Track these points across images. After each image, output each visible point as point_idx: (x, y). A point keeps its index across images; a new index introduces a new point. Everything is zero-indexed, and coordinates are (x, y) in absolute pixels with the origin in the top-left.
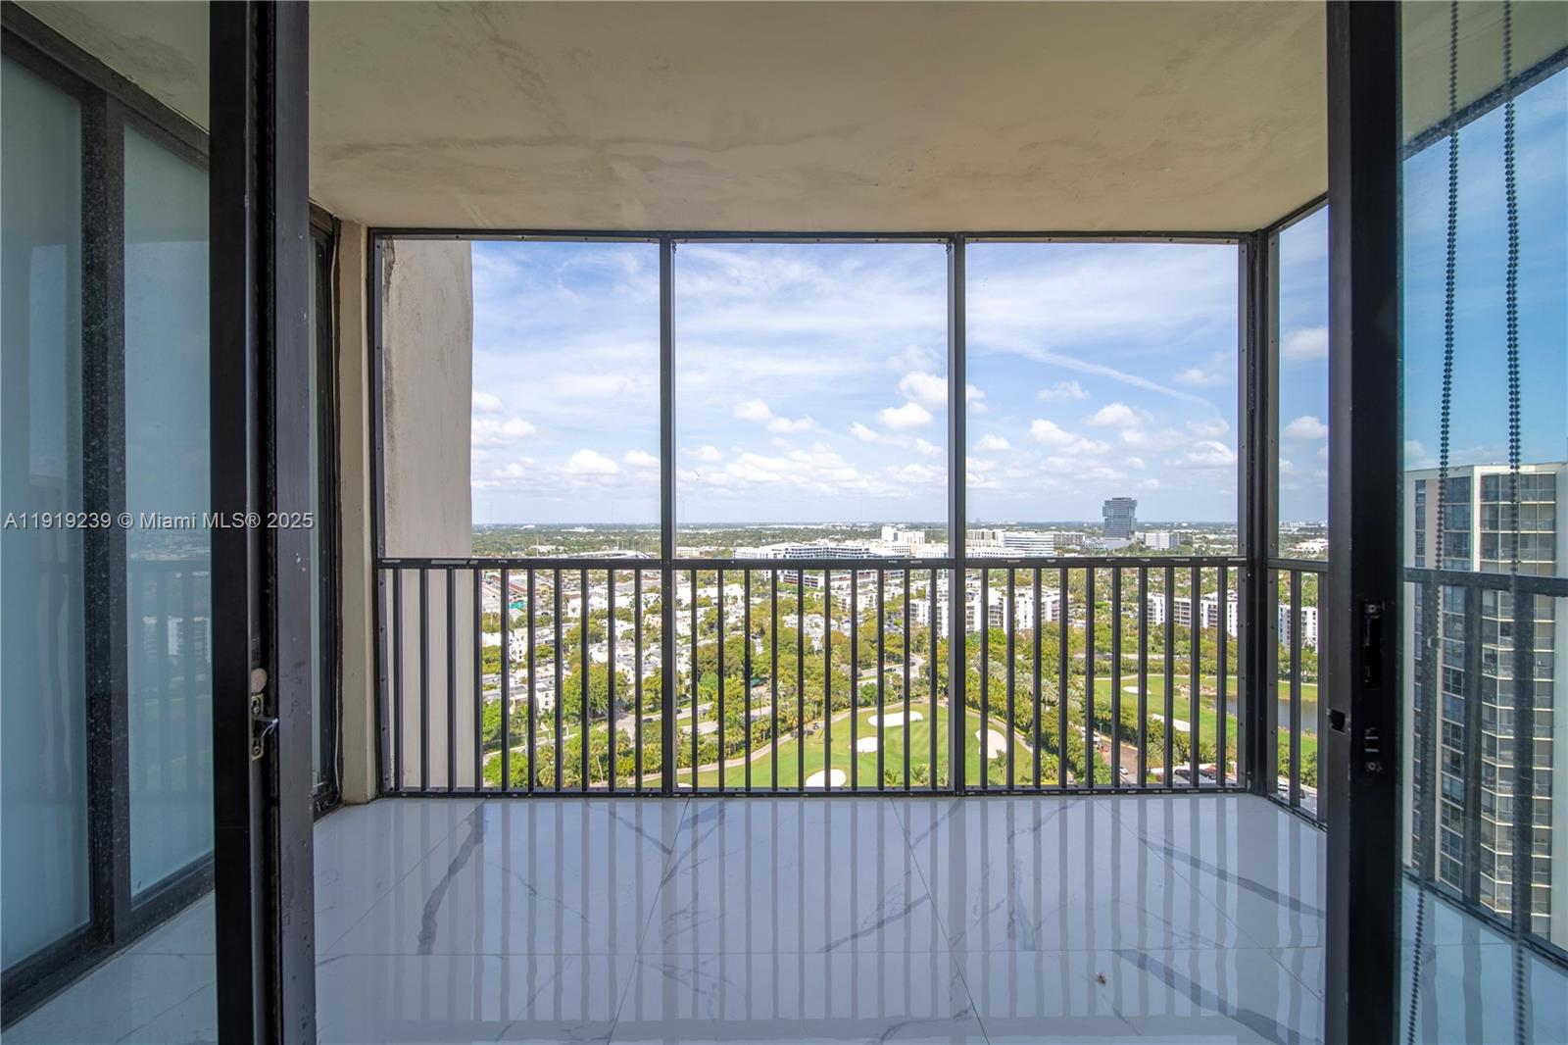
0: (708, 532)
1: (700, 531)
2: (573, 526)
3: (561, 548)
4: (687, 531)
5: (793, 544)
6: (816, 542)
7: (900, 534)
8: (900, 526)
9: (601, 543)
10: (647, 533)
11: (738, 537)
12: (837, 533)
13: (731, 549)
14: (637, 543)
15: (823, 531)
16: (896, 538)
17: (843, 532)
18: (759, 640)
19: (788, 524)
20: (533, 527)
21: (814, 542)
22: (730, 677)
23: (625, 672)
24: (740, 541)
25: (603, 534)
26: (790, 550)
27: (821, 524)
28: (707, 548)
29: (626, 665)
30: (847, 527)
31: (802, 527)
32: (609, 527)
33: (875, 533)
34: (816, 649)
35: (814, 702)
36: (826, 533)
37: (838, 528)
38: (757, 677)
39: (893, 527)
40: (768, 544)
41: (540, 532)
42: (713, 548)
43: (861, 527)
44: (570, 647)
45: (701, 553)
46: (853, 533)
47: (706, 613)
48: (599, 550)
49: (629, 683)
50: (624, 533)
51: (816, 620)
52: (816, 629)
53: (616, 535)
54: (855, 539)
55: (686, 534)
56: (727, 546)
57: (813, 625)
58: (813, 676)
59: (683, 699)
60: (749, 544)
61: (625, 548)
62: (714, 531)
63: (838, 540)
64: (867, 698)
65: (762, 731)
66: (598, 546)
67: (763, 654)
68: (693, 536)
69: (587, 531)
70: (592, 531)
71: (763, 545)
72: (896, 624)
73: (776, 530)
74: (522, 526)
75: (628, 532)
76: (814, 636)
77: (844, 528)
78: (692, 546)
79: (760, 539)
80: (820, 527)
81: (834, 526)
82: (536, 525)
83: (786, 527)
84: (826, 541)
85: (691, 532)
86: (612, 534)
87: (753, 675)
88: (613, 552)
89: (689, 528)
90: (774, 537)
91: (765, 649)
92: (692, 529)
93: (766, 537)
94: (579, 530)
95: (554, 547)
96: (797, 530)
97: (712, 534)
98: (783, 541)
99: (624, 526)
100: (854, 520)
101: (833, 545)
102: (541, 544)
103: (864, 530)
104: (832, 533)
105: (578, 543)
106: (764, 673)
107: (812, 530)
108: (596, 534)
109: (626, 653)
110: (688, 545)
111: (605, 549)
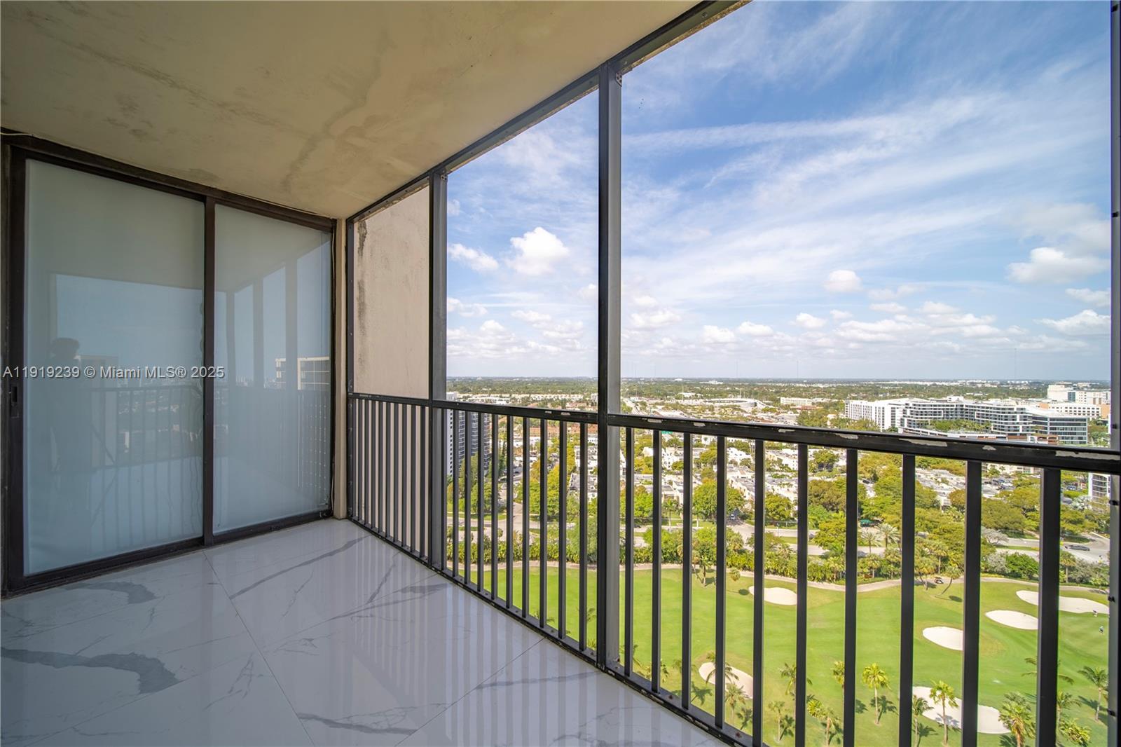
0: (821, 386)
1: (814, 386)
2: (708, 380)
3: (699, 395)
4: (801, 385)
5: (915, 399)
6: (947, 398)
7: (1078, 394)
8: (1081, 385)
9: (728, 392)
10: (765, 386)
11: (852, 391)
12: (978, 390)
13: (844, 401)
14: (756, 393)
15: (957, 388)
16: (1071, 397)
17: (985, 390)
18: (871, 485)
19: (910, 380)
20: (681, 380)
21: (944, 399)
22: (837, 512)
23: (742, 490)
24: (853, 395)
25: (729, 386)
26: (911, 405)
27: (956, 381)
28: (820, 400)
29: (743, 485)
30: (992, 384)
31: (929, 384)
32: (734, 381)
33: (1038, 390)
34: (942, 504)
35: (938, 557)
36: (961, 391)
37: (980, 386)
38: (867, 517)
39: (1067, 386)
40: (886, 398)
41: (685, 383)
42: (825, 400)
43: (1016, 385)
44: (702, 465)
45: (813, 404)
46: (1003, 390)
47: (815, 453)
48: (726, 397)
49: (745, 499)
50: (746, 386)
51: (943, 476)
52: (944, 485)
53: (739, 386)
54: (1005, 398)
55: (800, 387)
56: (839, 399)
57: (940, 480)
58: (937, 530)
59: (791, 521)
60: (864, 398)
61: (746, 397)
62: (827, 386)
63: (979, 398)
64: (1016, 569)
65: (871, 568)
66: (725, 394)
67: (875, 499)
68: (805, 390)
69: (717, 383)
70: (721, 383)
71: (880, 399)
72: (1069, 496)
73: (896, 385)
74: (674, 379)
75: (749, 385)
76: (938, 491)
77: (989, 385)
78: (806, 397)
79: (877, 394)
80: (954, 384)
81: (972, 384)
82: (683, 379)
83: (908, 383)
84: (961, 398)
85: (804, 386)
86: (737, 386)
87: (864, 515)
88: (738, 399)
89: (803, 383)
90: (893, 392)
91: (877, 494)
92: (806, 383)
93: (885, 392)
94: (713, 382)
95: (694, 394)
96: (922, 387)
97: (824, 388)
98: (905, 397)
99: (747, 380)
100: (1002, 378)
101: (970, 402)
102: (686, 392)
103: (1019, 388)
104: (971, 390)
105: (711, 392)
106: (877, 516)
107: (942, 387)
108: (725, 386)
109: (743, 476)
110: (801, 397)
111: (731, 397)
